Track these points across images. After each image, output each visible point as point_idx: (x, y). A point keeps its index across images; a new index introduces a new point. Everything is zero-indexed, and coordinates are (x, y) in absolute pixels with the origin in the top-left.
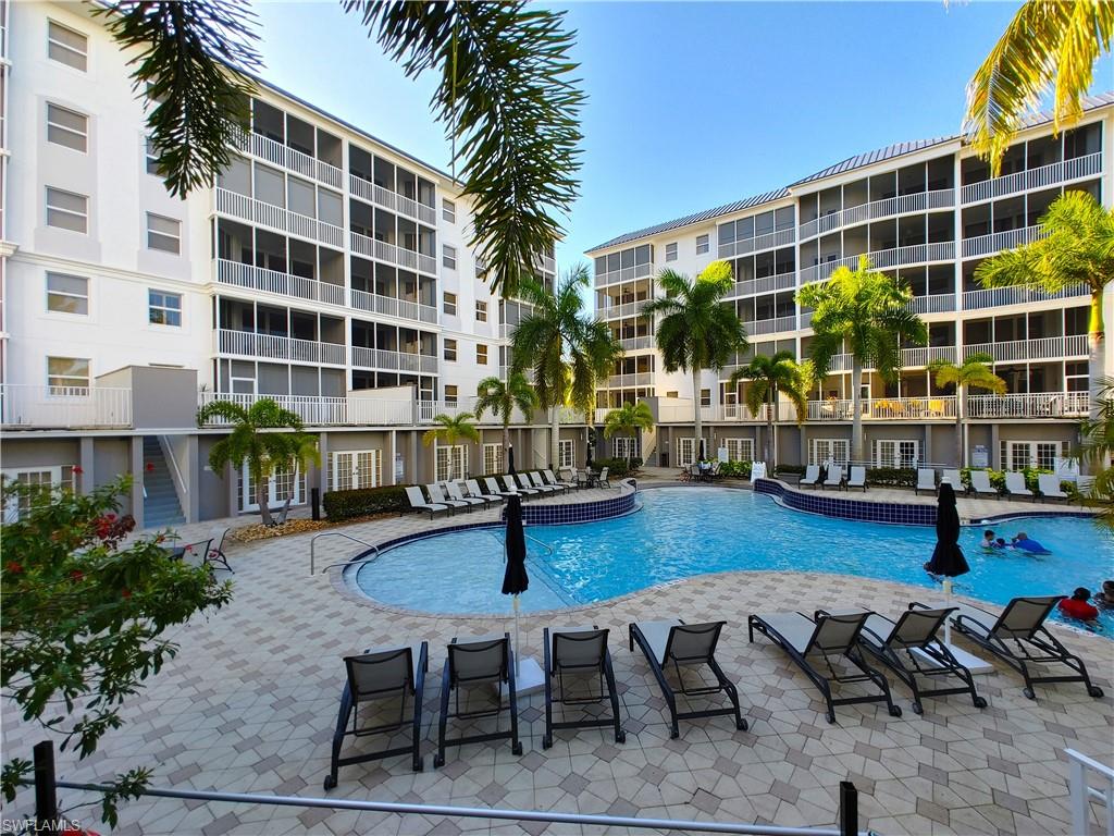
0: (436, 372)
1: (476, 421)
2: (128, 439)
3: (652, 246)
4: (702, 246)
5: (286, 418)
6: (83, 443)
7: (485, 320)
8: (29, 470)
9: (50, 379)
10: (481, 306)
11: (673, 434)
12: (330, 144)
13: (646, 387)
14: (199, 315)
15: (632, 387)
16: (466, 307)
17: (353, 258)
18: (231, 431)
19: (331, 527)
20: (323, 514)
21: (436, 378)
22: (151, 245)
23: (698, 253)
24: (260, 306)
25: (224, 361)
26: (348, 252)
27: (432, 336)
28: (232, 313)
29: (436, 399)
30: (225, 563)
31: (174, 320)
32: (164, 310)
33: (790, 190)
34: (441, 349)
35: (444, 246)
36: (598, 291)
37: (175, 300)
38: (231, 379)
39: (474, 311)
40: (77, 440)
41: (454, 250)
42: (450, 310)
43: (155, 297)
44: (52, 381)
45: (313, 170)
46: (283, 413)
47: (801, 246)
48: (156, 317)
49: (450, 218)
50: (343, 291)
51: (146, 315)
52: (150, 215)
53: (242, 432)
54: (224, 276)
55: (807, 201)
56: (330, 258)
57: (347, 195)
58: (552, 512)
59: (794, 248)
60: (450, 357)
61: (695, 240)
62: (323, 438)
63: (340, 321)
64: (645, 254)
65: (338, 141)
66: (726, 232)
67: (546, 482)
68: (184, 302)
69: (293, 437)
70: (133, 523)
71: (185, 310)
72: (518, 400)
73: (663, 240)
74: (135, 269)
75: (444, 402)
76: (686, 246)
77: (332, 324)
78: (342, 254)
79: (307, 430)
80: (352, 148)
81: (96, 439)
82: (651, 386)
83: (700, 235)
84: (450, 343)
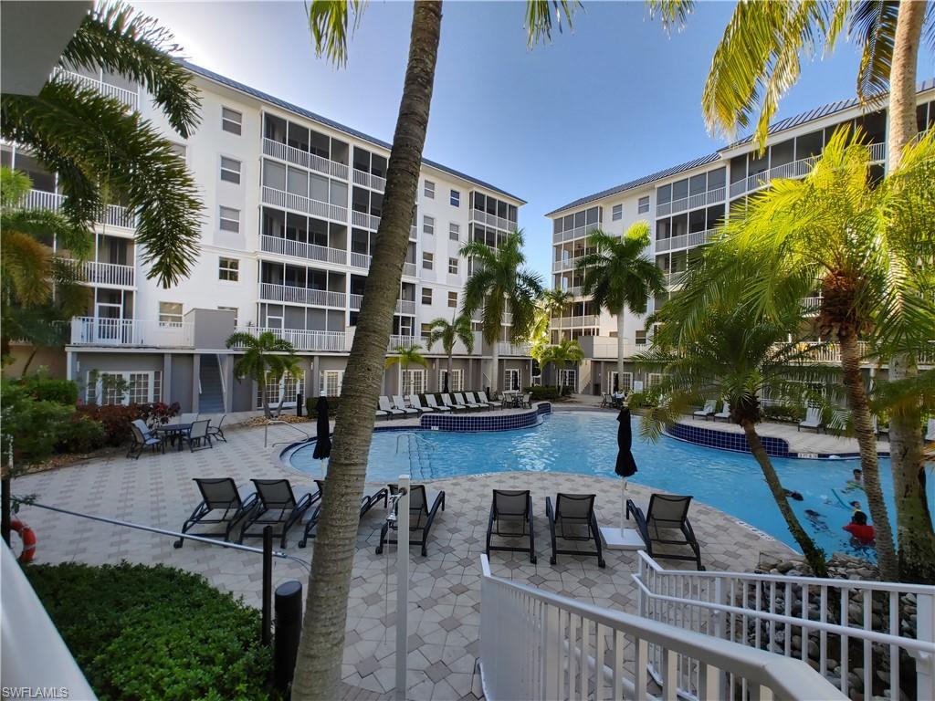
0: (414, 313)
1: (427, 351)
2: (191, 355)
3: (601, 208)
4: (644, 208)
5: (283, 345)
6: (166, 357)
7: (456, 273)
8: (136, 373)
9: (161, 316)
10: (453, 262)
11: (605, 368)
12: (340, 147)
13: (592, 327)
14: (249, 273)
15: (580, 328)
16: (441, 264)
17: (353, 229)
18: (243, 353)
19: (308, 421)
20: (304, 411)
21: (413, 318)
22: (222, 228)
23: (640, 212)
24: (288, 266)
25: (263, 305)
26: (350, 225)
27: (413, 285)
28: (270, 271)
29: (413, 334)
30: (222, 436)
31: (234, 277)
32: (228, 270)
33: (720, 154)
34: (419, 295)
35: (425, 217)
36: (556, 246)
37: (235, 264)
38: (267, 317)
39: (447, 265)
40: (163, 355)
41: (432, 219)
42: (427, 266)
43: (223, 263)
44: (161, 318)
45: (328, 169)
46: (280, 342)
47: (731, 203)
48: (223, 275)
49: (430, 194)
50: (345, 255)
51: (217, 274)
52: (222, 208)
53: (250, 353)
54: (266, 246)
55: (737, 163)
56: (339, 230)
57: (351, 183)
58: (465, 422)
59: (724, 205)
60: (427, 301)
61: (637, 202)
62: (316, 360)
63: (343, 276)
64: (595, 215)
65: (346, 145)
66: (663, 194)
67: (478, 400)
68: (241, 265)
69: (287, 358)
70: (179, 408)
71: (241, 271)
72: (461, 336)
73: (609, 203)
74: (211, 245)
75: (420, 337)
76: (630, 206)
77: (337, 278)
78: (346, 227)
79: (297, 353)
80: (356, 149)
81: (173, 355)
82: (596, 327)
83: (641, 197)
84: (427, 291)
